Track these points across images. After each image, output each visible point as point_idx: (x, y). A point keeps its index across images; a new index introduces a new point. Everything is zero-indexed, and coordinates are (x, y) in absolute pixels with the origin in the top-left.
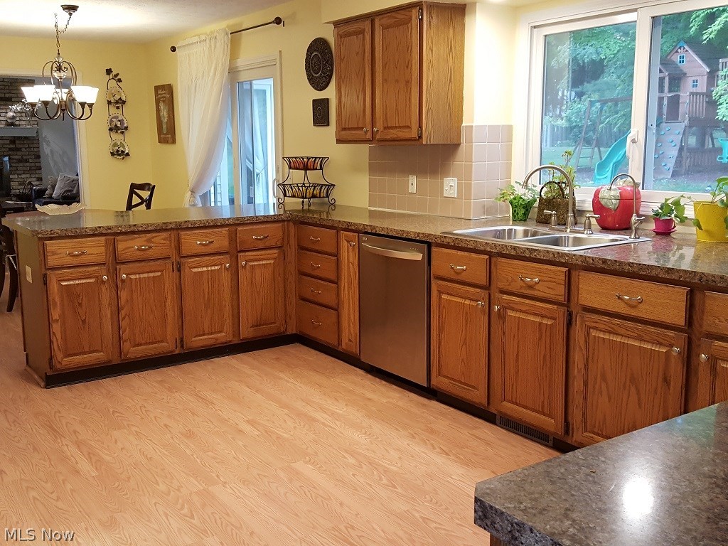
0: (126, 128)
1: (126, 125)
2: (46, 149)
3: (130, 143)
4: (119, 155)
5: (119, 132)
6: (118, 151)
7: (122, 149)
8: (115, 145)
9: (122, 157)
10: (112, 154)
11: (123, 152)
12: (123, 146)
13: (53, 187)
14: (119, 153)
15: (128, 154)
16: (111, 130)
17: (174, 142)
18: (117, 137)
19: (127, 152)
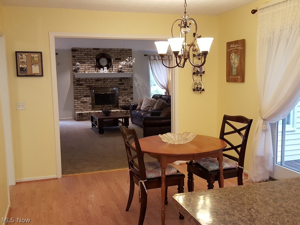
0: (204, 72)
1: (203, 71)
2: (135, 84)
3: (205, 82)
4: (198, 91)
5: (199, 75)
6: (197, 88)
7: (199, 86)
8: (196, 84)
9: (200, 92)
10: (194, 90)
11: (200, 88)
12: (201, 85)
13: (141, 104)
14: (198, 89)
15: (203, 90)
16: (194, 74)
17: (243, 81)
18: (197, 78)
19: (203, 88)
